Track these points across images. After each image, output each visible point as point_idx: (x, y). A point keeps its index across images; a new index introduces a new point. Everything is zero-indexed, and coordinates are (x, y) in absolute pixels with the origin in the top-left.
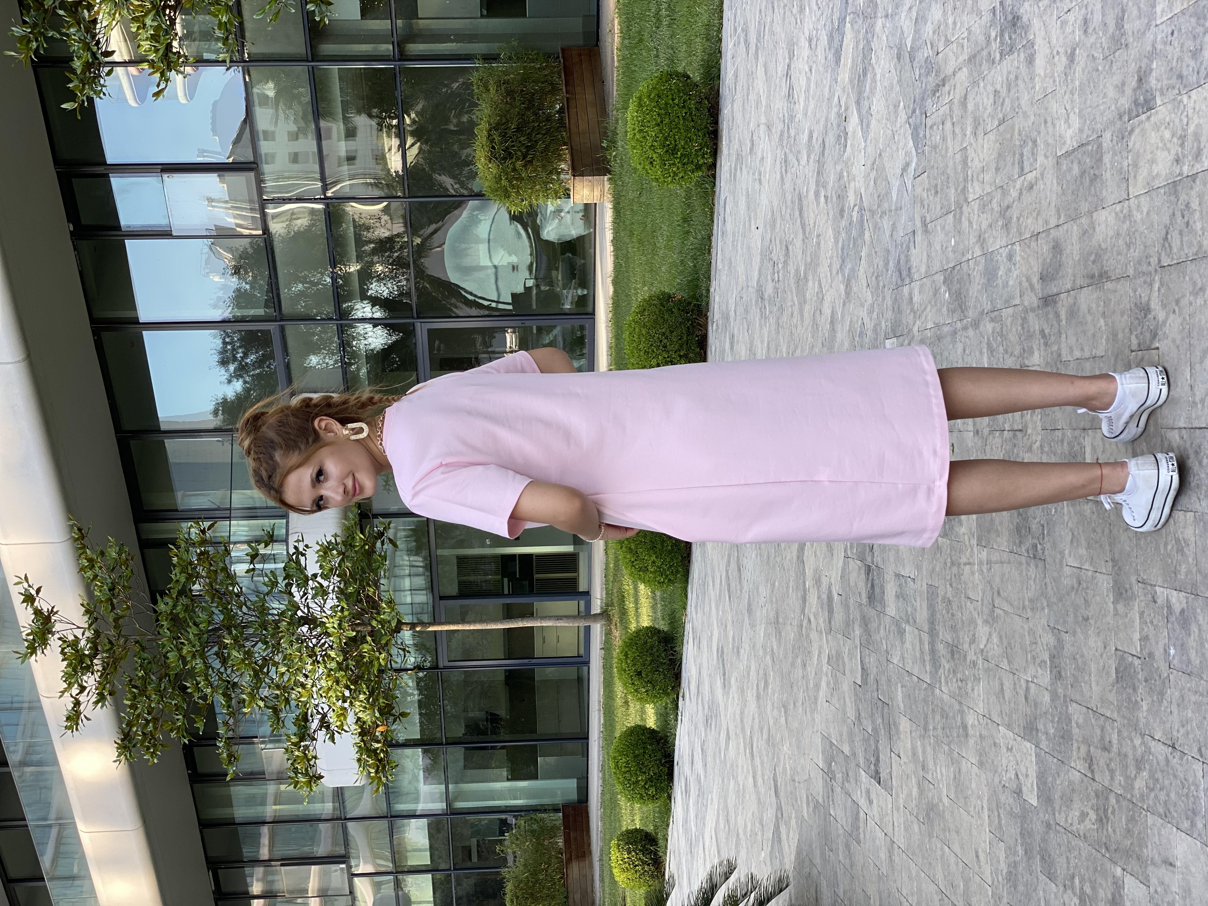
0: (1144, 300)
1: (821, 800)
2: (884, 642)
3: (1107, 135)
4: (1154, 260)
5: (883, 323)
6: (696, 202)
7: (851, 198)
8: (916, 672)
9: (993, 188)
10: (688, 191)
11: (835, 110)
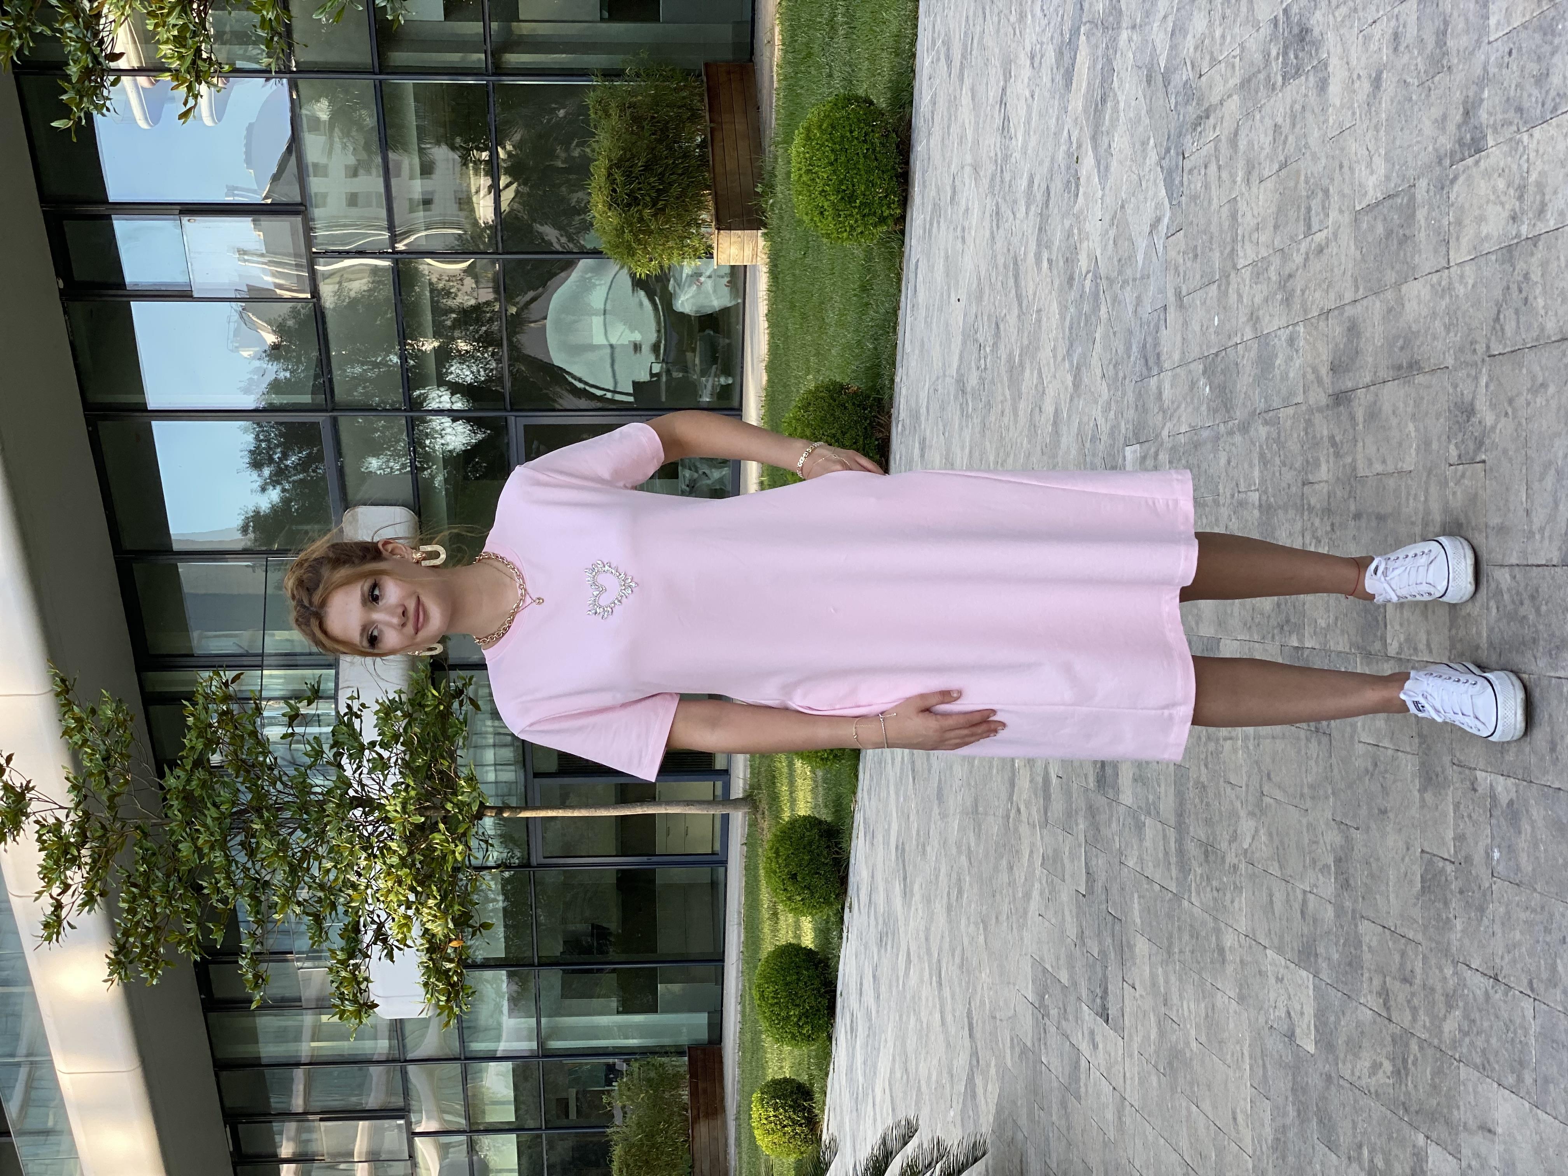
0: (1468, 398)
1: (1029, 1044)
2: (1117, 839)
3: (1423, 184)
4: (1481, 348)
5: (1123, 424)
6: (879, 265)
7: (1083, 263)
8: (1157, 877)
9: (1271, 251)
10: (869, 252)
11: (1064, 148)
